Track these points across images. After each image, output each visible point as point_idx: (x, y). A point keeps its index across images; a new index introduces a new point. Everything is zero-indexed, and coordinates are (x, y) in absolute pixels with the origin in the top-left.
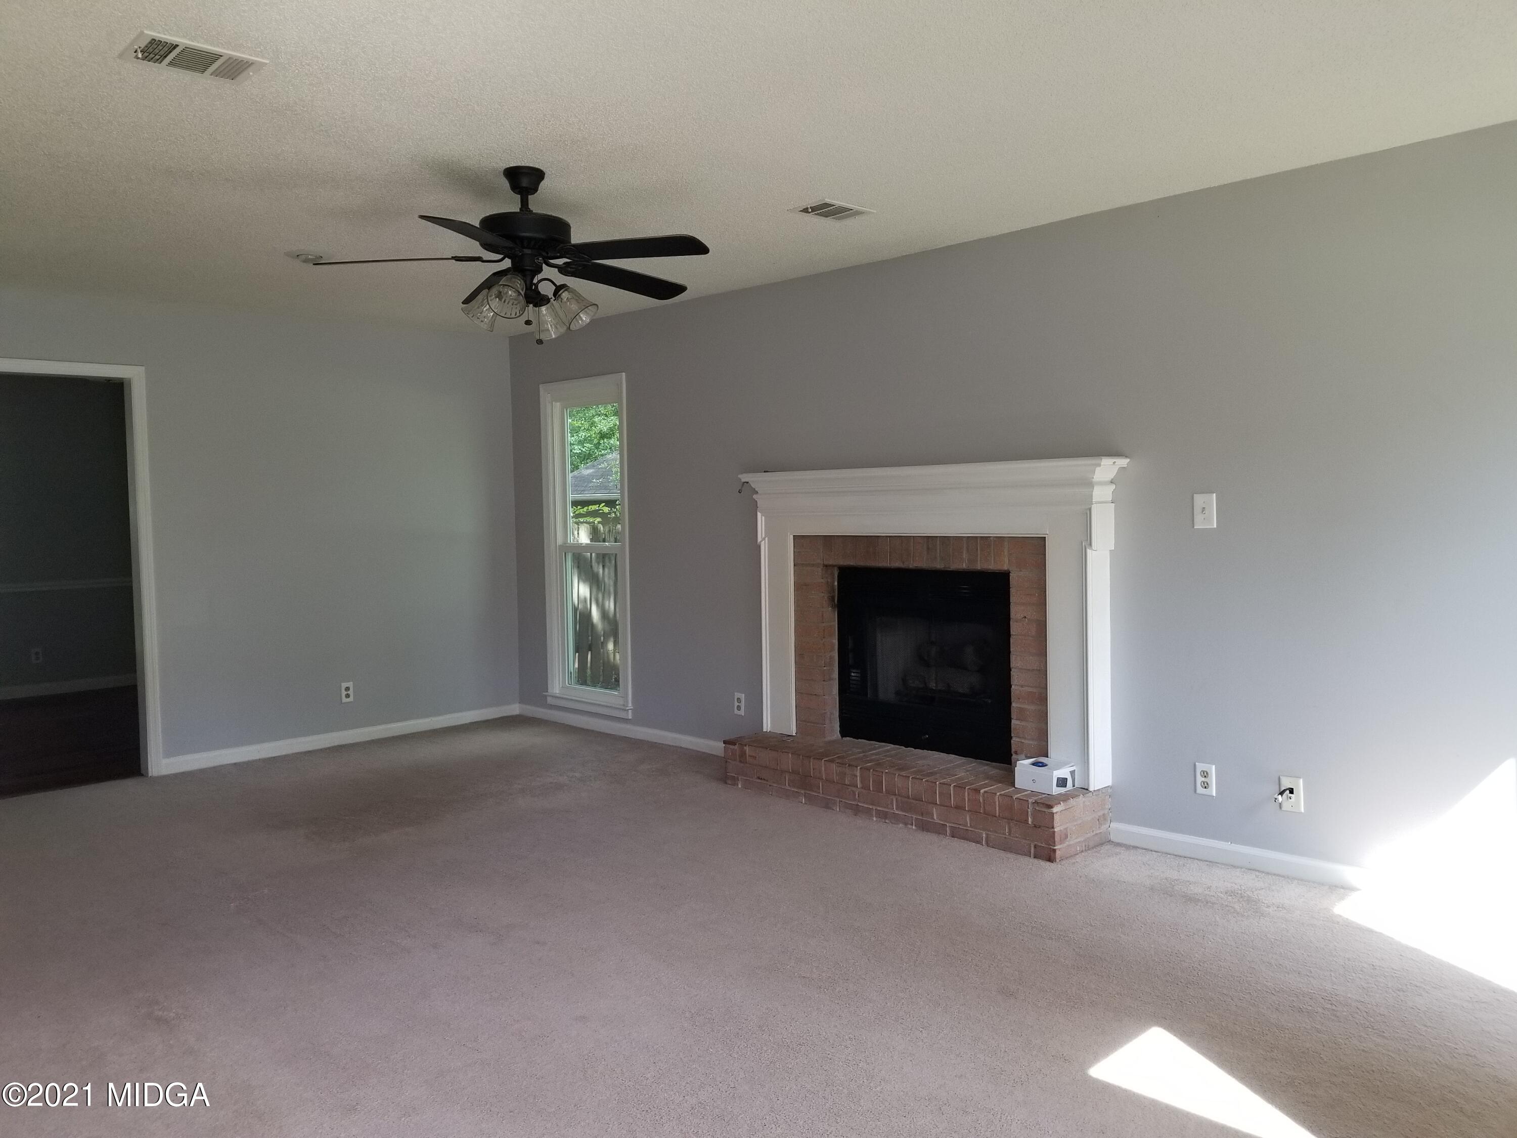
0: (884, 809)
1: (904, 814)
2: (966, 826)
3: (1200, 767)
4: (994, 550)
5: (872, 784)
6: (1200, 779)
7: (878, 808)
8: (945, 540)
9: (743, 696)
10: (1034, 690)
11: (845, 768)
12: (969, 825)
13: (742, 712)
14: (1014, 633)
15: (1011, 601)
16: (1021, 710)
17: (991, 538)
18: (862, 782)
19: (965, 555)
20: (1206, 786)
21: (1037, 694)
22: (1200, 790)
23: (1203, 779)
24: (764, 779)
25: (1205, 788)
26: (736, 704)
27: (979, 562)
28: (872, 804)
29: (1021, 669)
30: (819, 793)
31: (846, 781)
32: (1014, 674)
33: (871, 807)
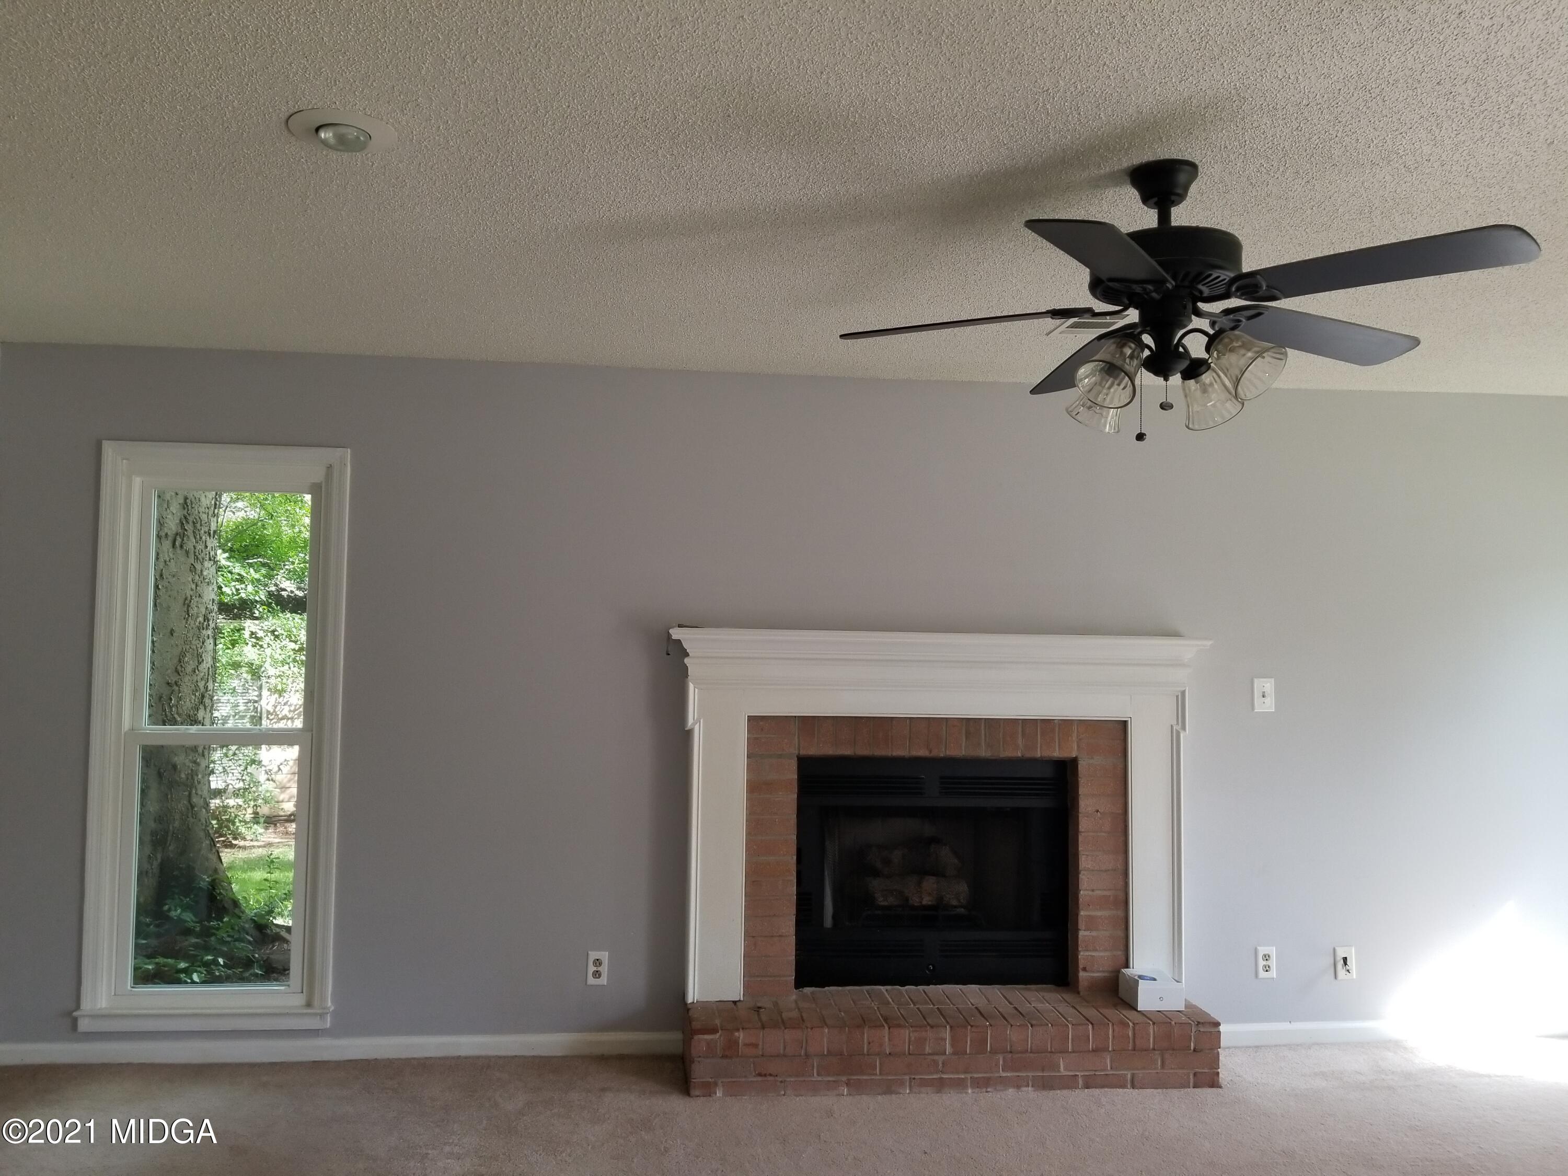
0: (985, 1075)
1: (1017, 1074)
2: (1106, 1070)
3: (1262, 950)
4: (1059, 735)
5: (970, 1046)
6: (1261, 963)
7: (976, 1076)
8: (992, 724)
9: (604, 956)
10: (1107, 893)
11: (927, 1031)
12: (1109, 1068)
13: (603, 980)
14: (1083, 830)
15: (1080, 793)
16: (1091, 918)
17: (1056, 721)
18: (952, 1046)
19: (1020, 741)
20: (1267, 969)
21: (1112, 898)
22: (1262, 974)
23: (1265, 963)
24: (771, 1075)
25: (1267, 971)
26: (592, 969)
27: (1039, 750)
28: (965, 1072)
29: (1093, 870)
30: (876, 1074)
31: (927, 1048)
32: (1083, 877)
33: (963, 1077)
